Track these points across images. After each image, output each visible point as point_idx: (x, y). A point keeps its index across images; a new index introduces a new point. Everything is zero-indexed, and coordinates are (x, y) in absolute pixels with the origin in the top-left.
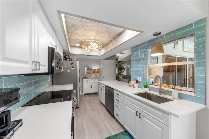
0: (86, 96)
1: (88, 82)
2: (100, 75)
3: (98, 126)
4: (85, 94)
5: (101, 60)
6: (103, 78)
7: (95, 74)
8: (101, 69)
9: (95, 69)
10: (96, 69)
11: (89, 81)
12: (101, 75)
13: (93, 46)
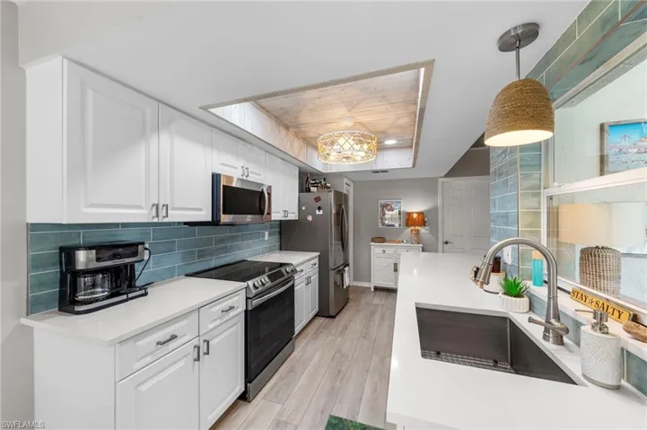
0: (378, 293)
1: (384, 251)
2: (431, 232)
3: (340, 378)
4: (376, 289)
5: (435, 179)
6: (447, 243)
7: (410, 229)
8: (434, 210)
9: (410, 211)
10: (413, 213)
11: (390, 251)
12: (434, 232)
13: (347, 146)
